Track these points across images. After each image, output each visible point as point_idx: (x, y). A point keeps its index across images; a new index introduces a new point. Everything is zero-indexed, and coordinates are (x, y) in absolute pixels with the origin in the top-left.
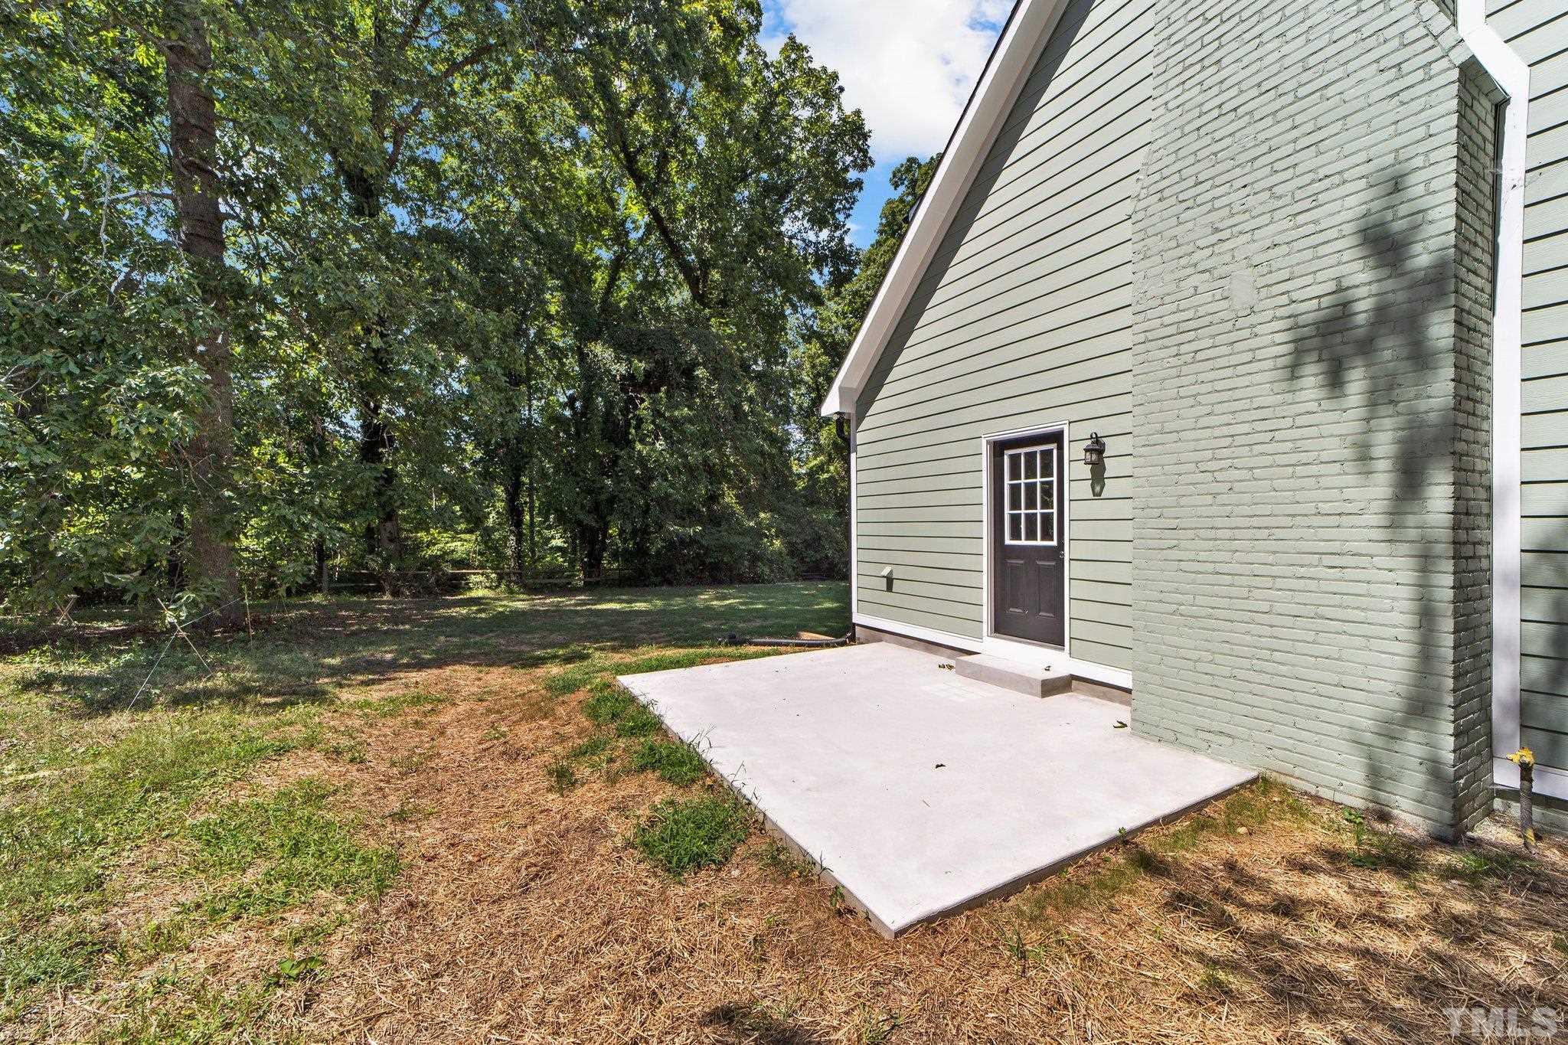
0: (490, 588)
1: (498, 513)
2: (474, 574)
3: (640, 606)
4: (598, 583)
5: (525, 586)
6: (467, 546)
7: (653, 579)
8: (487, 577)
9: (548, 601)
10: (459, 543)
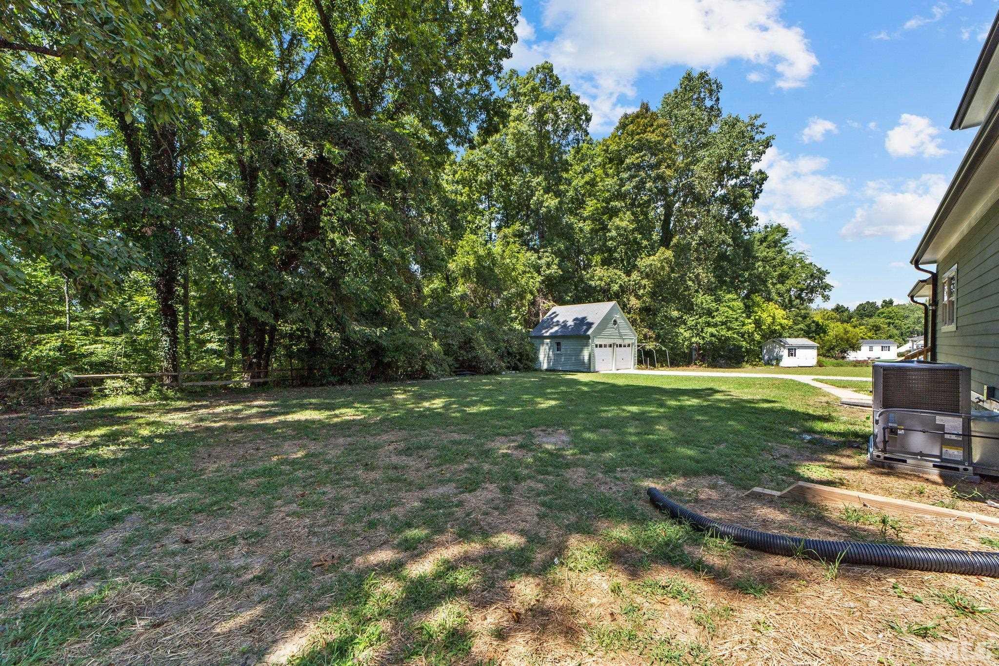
0: (136, 393)
1: (149, 318)
2: (113, 378)
3: (348, 414)
4: (265, 383)
5: (182, 390)
6: (109, 348)
7: (332, 379)
8: (131, 382)
9: (219, 410)
10: (100, 346)
